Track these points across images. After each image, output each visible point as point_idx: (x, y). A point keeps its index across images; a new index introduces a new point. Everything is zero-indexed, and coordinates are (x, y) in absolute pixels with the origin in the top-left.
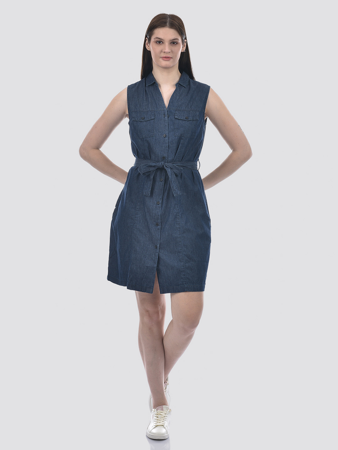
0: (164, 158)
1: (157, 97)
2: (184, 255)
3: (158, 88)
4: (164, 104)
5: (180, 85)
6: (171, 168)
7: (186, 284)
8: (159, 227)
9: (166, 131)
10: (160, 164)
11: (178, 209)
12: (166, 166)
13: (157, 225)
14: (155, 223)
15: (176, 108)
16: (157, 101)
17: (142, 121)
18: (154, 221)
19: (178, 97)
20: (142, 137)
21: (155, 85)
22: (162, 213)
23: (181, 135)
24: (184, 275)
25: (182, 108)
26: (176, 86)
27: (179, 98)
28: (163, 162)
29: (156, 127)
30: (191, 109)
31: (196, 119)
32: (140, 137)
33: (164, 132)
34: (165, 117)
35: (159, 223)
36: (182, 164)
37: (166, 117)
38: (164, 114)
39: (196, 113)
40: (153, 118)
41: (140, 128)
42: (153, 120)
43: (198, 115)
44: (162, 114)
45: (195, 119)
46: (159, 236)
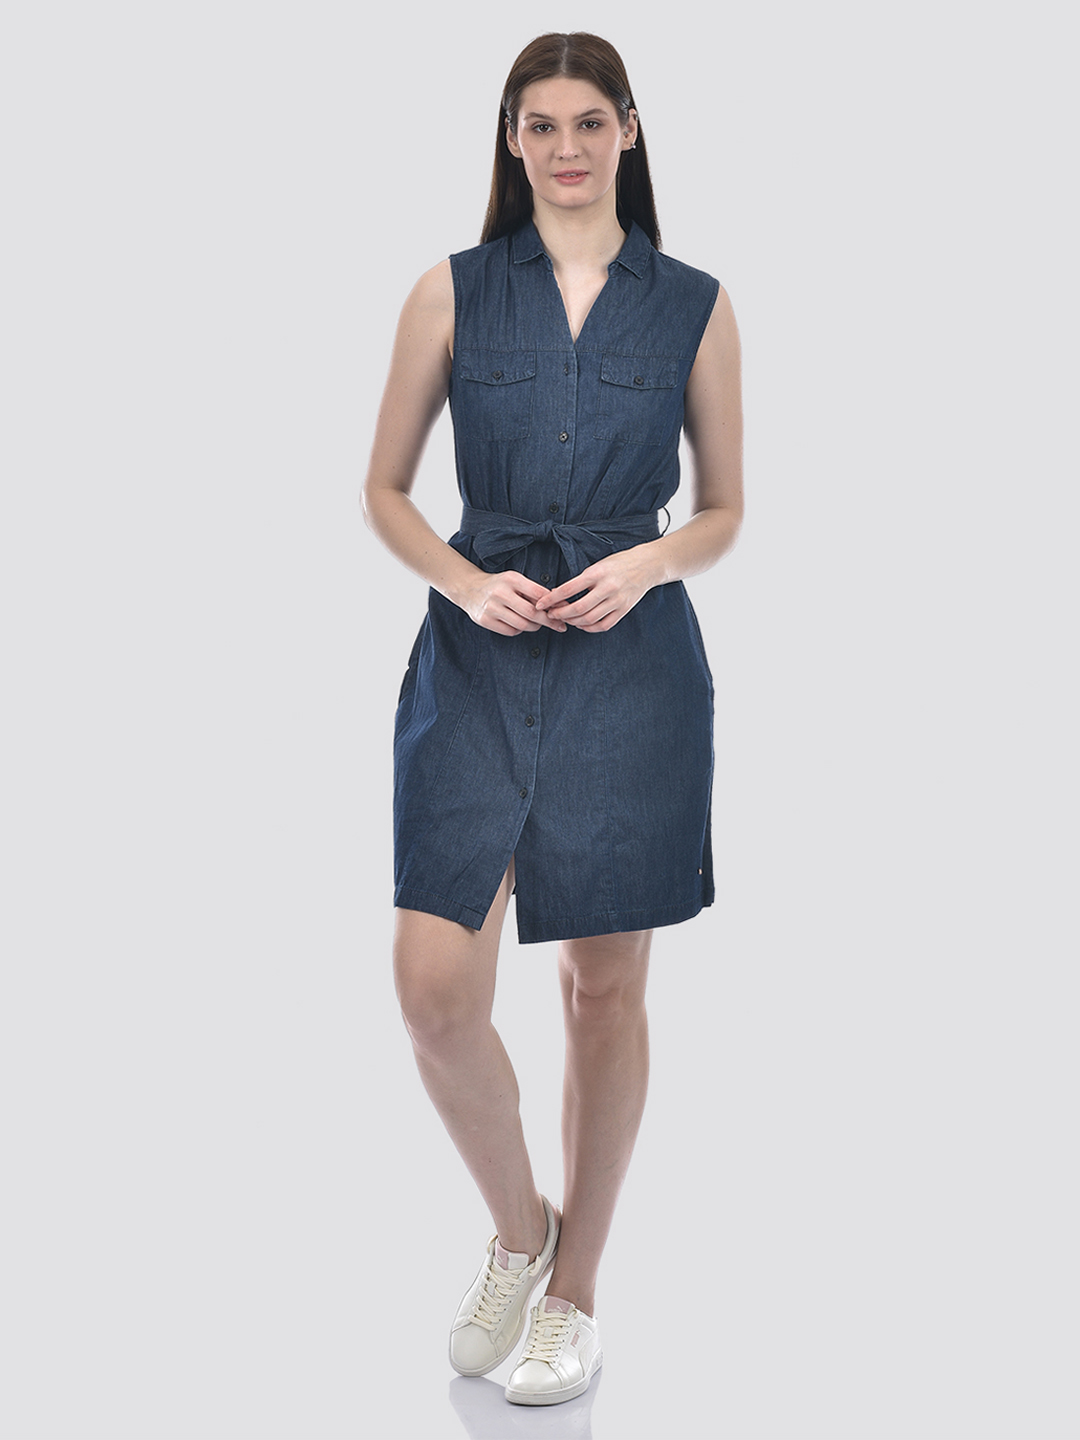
0: (553, 509)
1: (548, 306)
2: (613, 818)
3: (553, 276)
4: (568, 332)
5: (621, 269)
6: (577, 542)
7: (614, 909)
8: (535, 729)
9: (568, 420)
10: (541, 528)
11: (601, 673)
12: (561, 534)
13: (530, 722)
14: (523, 717)
15: (606, 347)
16: (546, 319)
17: (495, 382)
18: (522, 711)
19: (612, 312)
20: (493, 437)
21: (541, 263)
22: (548, 683)
23: (616, 436)
24: (609, 882)
25: (625, 349)
26: (609, 270)
27: (618, 313)
28: (550, 523)
29: (539, 405)
30: (655, 352)
31: (668, 384)
32: (486, 435)
33: (563, 424)
34: (570, 376)
35: (537, 717)
36: (612, 524)
37: (573, 376)
38: (567, 366)
39: (667, 365)
40: (530, 373)
41: (487, 408)
42: (529, 383)
43: (676, 373)
44: (560, 362)
45: (665, 386)
46: (533, 757)
